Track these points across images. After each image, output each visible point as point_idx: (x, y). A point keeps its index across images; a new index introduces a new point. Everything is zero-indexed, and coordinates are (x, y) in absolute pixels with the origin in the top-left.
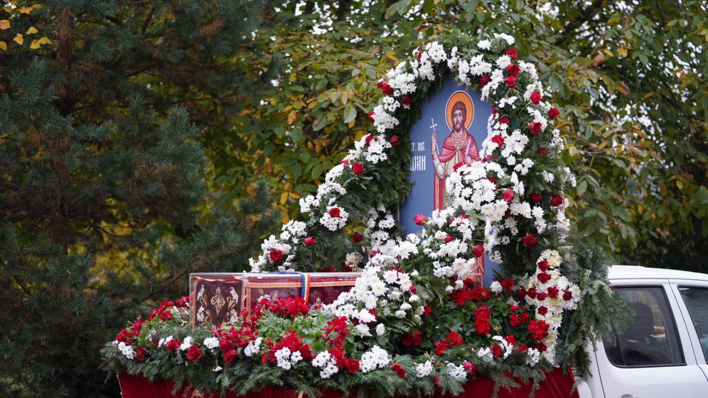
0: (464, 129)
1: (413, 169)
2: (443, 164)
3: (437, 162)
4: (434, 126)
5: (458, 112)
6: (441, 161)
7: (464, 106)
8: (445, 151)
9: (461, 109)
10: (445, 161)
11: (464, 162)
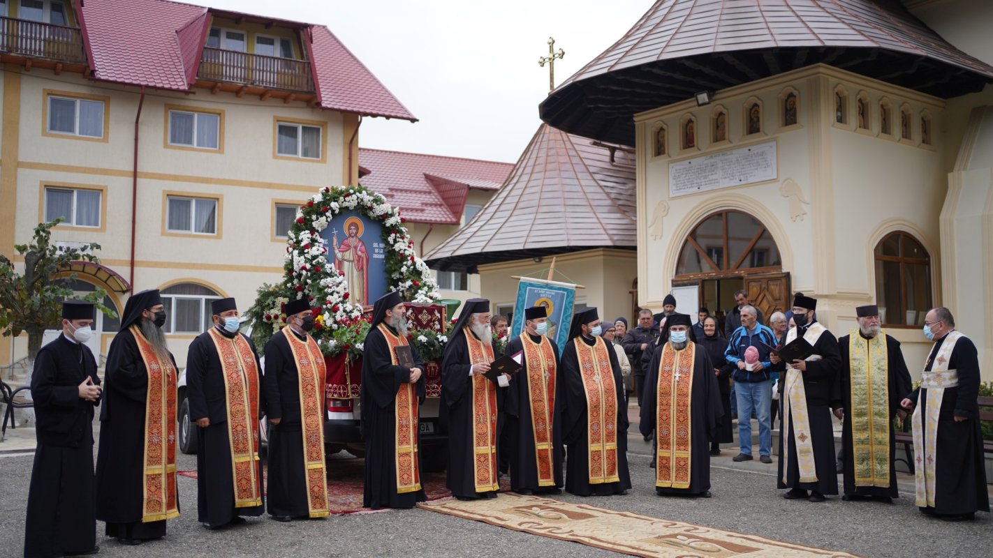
0: (356, 237)
2: (341, 253)
3: (337, 251)
4: (335, 232)
5: (353, 227)
6: (340, 251)
7: (358, 225)
8: (342, 246)
9: (355, 226)
10: (343, 252)
11: (356, 254)
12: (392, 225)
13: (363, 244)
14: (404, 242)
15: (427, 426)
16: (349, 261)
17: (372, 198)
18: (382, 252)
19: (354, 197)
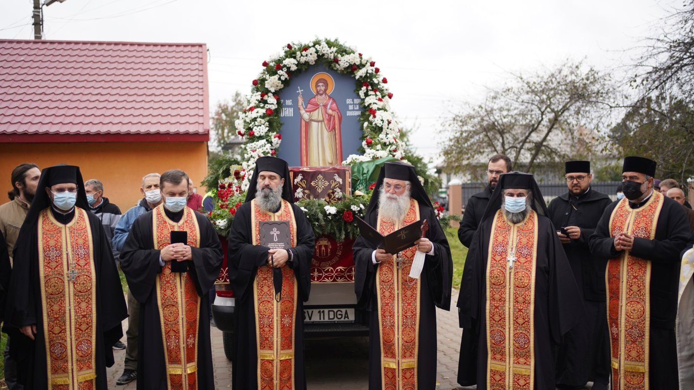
0: (326, 94)
1: (282, 115)
2: (309, 113)
3: (303, 112)
4: (300, 91)
5: (321, 84)
6: (306, 111)
7: (326, 81)
8: (309, 106)
9: (323, 83)
10: (310, 112)
11: (326, 113)
12: (361, 77)
13: (334, 101)
14: (376, 95)
15: (346, 313)
16: (318, 121)
17: (334, 49)
18: (357, 108)
19: (312, 50)
